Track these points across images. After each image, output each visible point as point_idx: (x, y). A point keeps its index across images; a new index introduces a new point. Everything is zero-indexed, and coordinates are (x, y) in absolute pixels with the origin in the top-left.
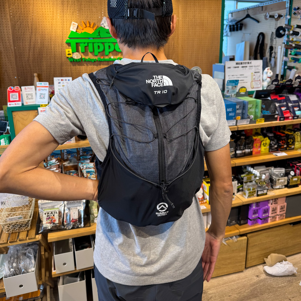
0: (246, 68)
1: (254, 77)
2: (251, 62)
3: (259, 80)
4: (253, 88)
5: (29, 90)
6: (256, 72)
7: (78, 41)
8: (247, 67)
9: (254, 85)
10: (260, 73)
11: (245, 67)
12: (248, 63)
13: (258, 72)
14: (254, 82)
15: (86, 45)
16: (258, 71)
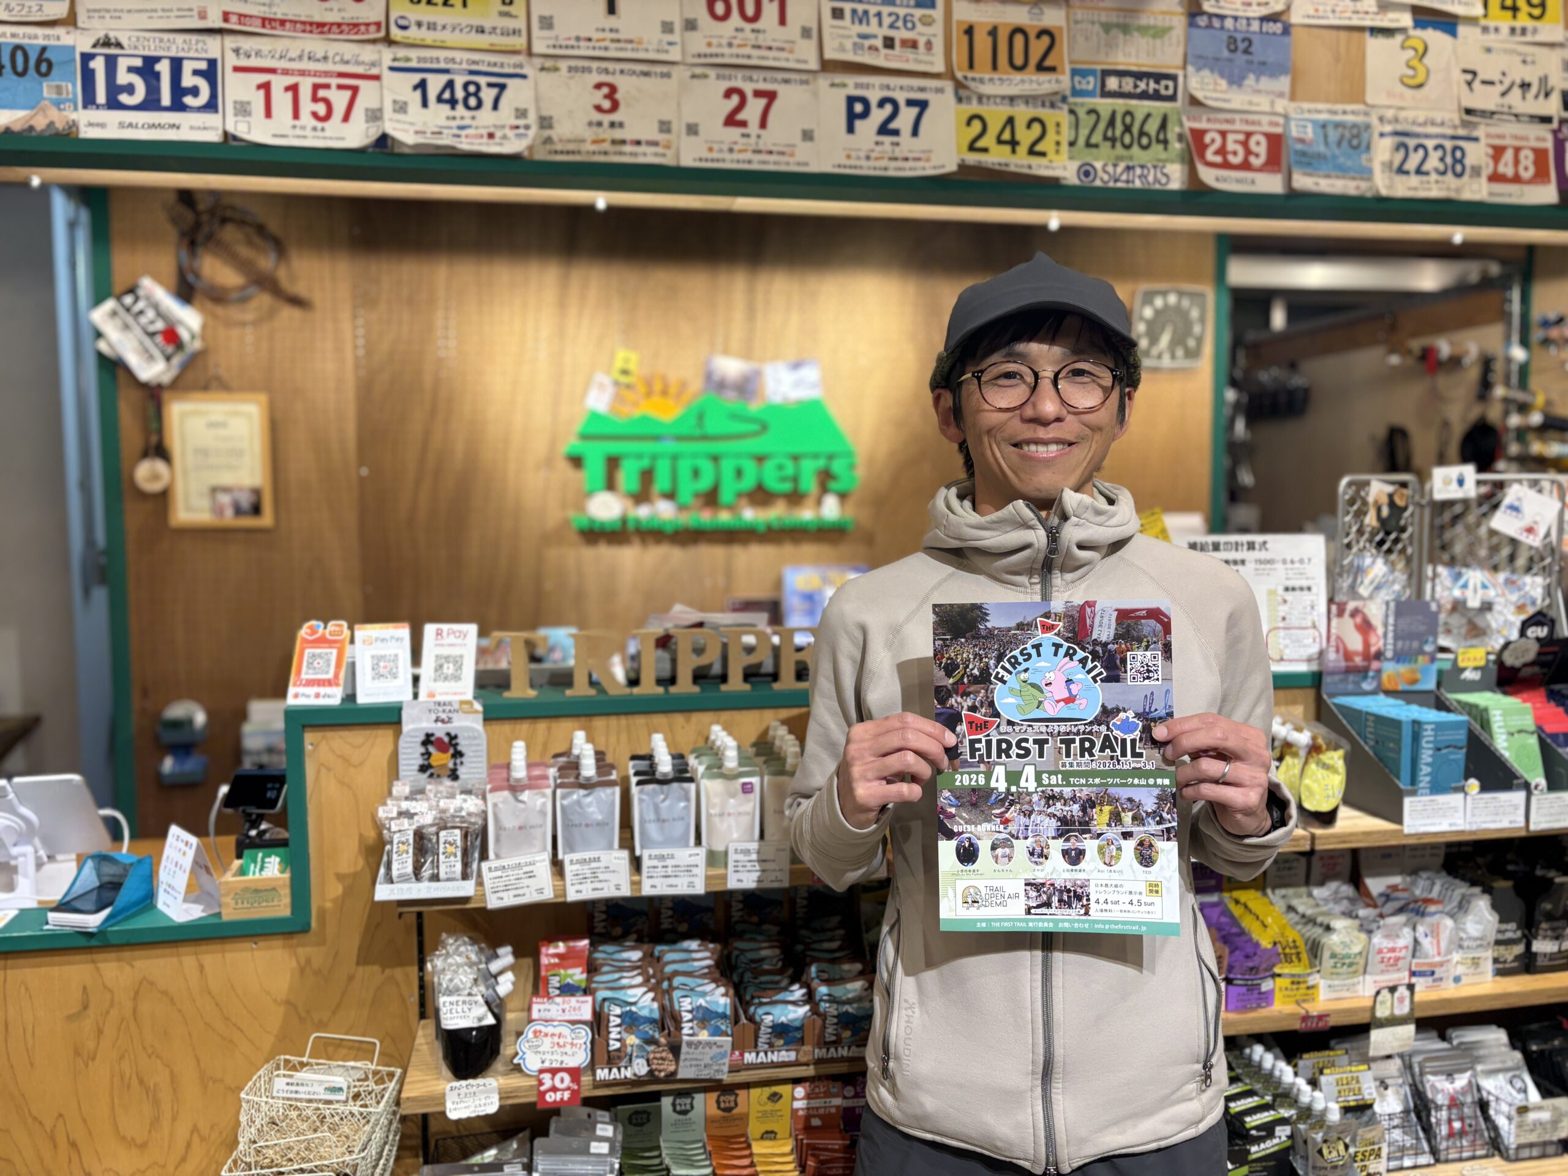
0: (1240, 567)
1: (1283, 610)
2: (1265, 543)
3: (1309, 624)
4: (1282, 659)
5: (452, 639)
6: (1294, 589)
7: (614, 448)
8: (1243, 562)
9: (1286, 646)
10: (1314, 590)
11: (1235, 562)
12: (1251, 546)
13: (1302, 589)
14: (1282, 633)
15: (645, 463)
16: (1305, 583)
